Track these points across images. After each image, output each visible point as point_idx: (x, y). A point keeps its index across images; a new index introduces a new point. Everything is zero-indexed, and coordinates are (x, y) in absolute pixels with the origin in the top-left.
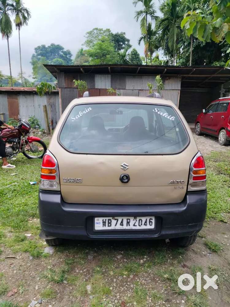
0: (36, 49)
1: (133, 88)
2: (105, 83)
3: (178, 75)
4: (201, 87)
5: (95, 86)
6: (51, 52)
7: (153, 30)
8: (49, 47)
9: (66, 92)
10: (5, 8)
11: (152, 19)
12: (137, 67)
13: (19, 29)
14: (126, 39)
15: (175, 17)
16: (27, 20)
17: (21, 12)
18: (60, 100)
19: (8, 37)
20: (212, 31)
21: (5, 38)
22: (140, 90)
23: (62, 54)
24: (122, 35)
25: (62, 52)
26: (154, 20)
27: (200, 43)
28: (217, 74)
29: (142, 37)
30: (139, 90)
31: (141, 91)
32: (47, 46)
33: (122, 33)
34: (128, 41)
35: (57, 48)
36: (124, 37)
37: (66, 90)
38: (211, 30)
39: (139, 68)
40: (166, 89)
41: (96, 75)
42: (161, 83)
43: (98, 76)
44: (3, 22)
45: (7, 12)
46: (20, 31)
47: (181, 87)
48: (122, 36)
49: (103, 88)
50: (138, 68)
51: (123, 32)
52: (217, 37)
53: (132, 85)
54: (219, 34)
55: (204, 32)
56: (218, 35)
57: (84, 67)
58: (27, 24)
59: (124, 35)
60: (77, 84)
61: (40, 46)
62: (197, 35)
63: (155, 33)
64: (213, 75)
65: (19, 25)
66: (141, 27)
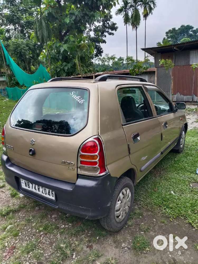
0: (167, 33)
5: (189, 62)
6: (181, 33)
8: (179, 29)
9: (161, 71)
10: (136, 5)
13: (146, 19)
16: (152, 10)
17: (148, 4)
18: (156, 78)
19: (137, 28)
21: (135, 29)
23: (191, 33)
25: (191, 31)
32: (177, 29)
35: (187, 28)
37: (161, 69)
41: (191, 52)
43: (193, 52)
44: (133, 16)
45: (137, 8)
46: (146, 21)
57: (177, 46)
58: (152, 14)
60: (162, 63)
61: (171, 30)
65: (146, 16)
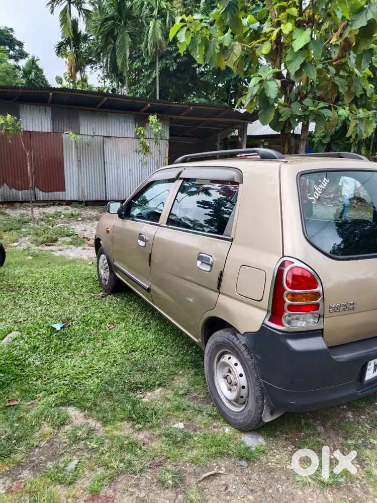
1: (94, 132)
2: (40, 121)
3: (165, 116)
4: (188, 136)
7: (80, 32)
11: (79, 14)
12: (102, 97)
14: (17, 41)
15: (124, 16)
20: (219, 51)
22: (106, 136)
24: (8, 32)
26: (84, 15)
27: (168, 66)
28: (219, 117)
29: (63, 42)
30: (104, 136)
31: (107, 139)
33: (6, 27)
34: (21, 44)
36: (12, 36)
38: (217, 48)
39: (106, 99)
40: (147, 137)
41: (22, 106)
42: (160, 128)
43: (25, 108)
47: (170, 135)
48: (7, 34)
49: (37, 131)
50: (104, 98)
51: (9, 27)
52: (225, 60)
53: (91, 127)
54: (229, 58)
55: (206, 50)
56: (226, 58)
59: (11, 33)
62: (197, 55)
63: (85, 38)
64: (214, 119)
66: (62, 25)
